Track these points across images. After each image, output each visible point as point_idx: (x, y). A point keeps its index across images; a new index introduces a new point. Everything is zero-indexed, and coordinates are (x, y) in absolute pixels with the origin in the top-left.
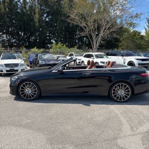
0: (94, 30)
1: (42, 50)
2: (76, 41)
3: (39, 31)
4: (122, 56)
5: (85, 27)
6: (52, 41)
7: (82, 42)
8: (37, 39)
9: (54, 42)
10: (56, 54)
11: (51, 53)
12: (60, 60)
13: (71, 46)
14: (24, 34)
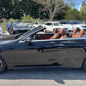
0: (51, 7)
1: (17, 20)
2: (39, 15)
3: (15, 8)
4: (72, 24)
5: (45, 5)
6: (24, 14)
7: (43, 16)
8: (14, 13)
9: (25, 15)
10: (26, 23)
11: (23, 22)
12: (29, 27)
13: (36, 17)
14: (5, 10)
